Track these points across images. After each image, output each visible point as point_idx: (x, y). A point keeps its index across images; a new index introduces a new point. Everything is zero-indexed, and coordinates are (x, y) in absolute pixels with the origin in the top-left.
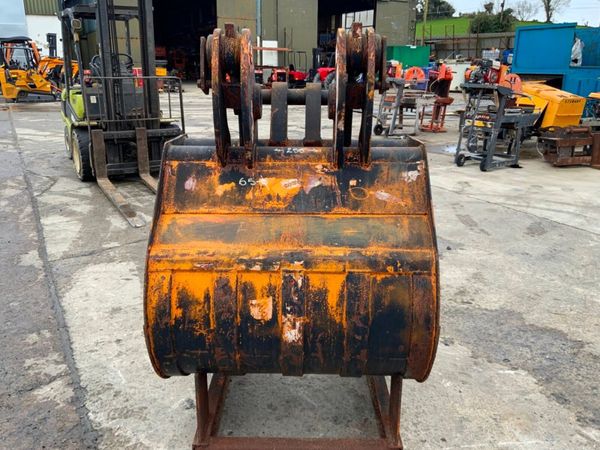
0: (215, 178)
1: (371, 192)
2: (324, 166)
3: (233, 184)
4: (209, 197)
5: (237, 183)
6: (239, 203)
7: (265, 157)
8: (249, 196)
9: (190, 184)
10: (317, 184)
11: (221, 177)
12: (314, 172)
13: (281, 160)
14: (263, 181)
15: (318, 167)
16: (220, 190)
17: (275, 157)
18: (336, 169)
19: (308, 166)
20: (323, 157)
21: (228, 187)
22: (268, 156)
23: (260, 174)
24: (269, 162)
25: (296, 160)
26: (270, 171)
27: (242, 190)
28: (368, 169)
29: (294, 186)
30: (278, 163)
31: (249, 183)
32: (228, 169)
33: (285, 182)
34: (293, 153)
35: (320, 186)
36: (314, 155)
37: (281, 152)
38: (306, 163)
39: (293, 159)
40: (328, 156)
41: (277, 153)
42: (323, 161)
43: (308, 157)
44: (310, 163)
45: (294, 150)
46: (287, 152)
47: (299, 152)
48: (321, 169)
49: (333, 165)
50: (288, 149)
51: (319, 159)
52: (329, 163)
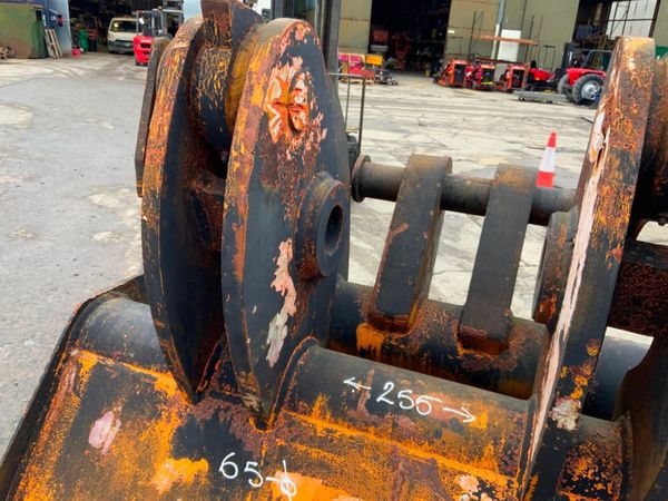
0: (165, 430)
3: (203, 465)
4: (134, 486)
5: (214, 465)
9: (104, 431)
11: (180, 433)
12: (446, 498)
13: (352, 423)
14: (284, 482)
15: (463, 481)
20: (489, 449)
22: (320, 401)
23: (282, 452)
26: (315, 453)
27: (221, 493)
30: (343, 430)
32: (204, 410)
34: (396, 410)
36: (458, 435)
37: (360, 394)
38: (429, 456)
39: (390, 430)
40: (505, 451)
41: (349, 393)
42: (484, 463)
43: (438, 434)
44: (441, 460)
45: (400, 396)
46: (378, 400)
47: (415, 408)
48: (474, 494)
49: (515, 492)
50: (386, 387)
51: (474, 455)
52: (502, 481)
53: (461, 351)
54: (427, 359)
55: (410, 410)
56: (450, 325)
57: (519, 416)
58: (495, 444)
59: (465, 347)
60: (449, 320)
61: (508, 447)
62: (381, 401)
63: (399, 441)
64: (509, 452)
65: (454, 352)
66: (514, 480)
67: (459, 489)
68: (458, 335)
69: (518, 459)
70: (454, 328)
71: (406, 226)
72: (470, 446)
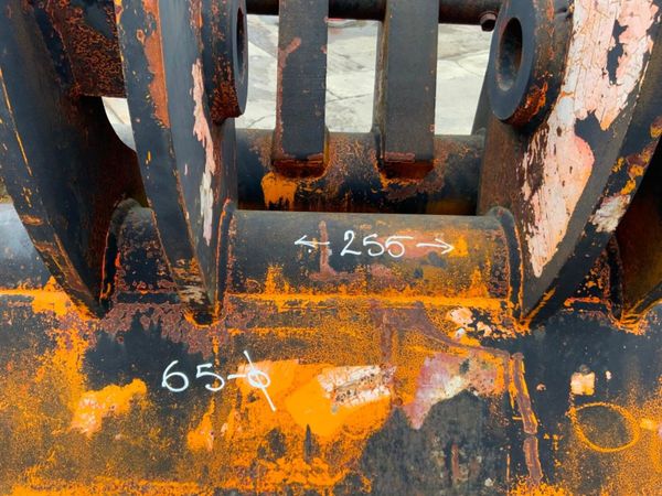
0: (69, 359)
1: (648, 424)
2: (478, 315)
3: (138, 386)
4: (47, 439)
5: (153, 382)
6: (162, 468)
7: (261, 274)
8: (201, 437)
10: (453, 386)
11: (92, 357)
12: (440, 338)
13: (318, 287)
14: (253, 375)
15: (455, 316)
16: (91, 409)
17: (299, 272)
18: (524, 329)
19: (420, 316)
20: (476, 275)
21: (120, 397)
22: (273, 273)
23: (240, 342)
24: (275, 296)
25: (377, 287)
26: (281, 333)
27: (174, 412)
28: (637, 329)
29: (369, 396)
30: (308, 298)
31: (198, 384)
32: (118, 321)
33: (332, 378)
34: (367, 260)
35: (466, 395)
36: (440, 269)
37: (318, 253)
38: (413, 300)
39: (364, 284)
40: (492, 273)
41: (306, 255)
42: (473, 291)
43: (419, 274)
44: (427, 301)
45: (365, 243)
46: (342, 254)
47: (386, 252)
48: (469, 325)
49: (511, 312)
50: (346, 238)
51: (461, 285)
52: (495, 304)
53: (385, 182)
54: (349, 199)
55: (382, 256)
56: (367, 157)
57: (496, 233)
58: (481, 269)
59: (389, 177)
60: (365, 151)
61: (495, 268)
62: (346, 254)
63: (376, 293)
64: (497, 273)
65: (378, 184)
66: (507, 300)
67: (452, 326)
68: (379, 165)
69: (508, 278)
70: (373, 158)
71: (298, 42)
72: (455, 278)
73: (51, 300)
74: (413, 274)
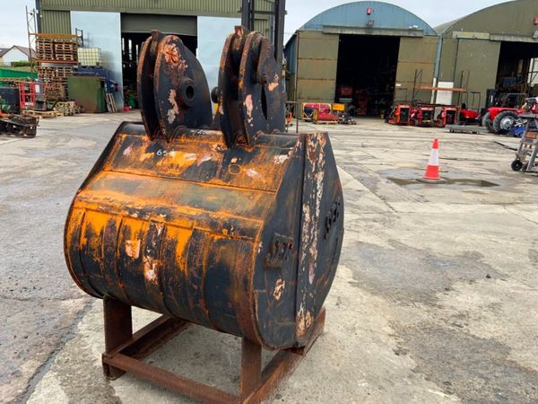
0: (144, 148)
1: (244, 170)
2: (219, 145)
3: (153, 153)
4: (135, 161)
5: (156, 153)
6: (151, 168)
7: (181, 135)
8: (159, 164)
9: (127, 151)
10: (208, 158)
11: (148, 148)
12: (209, 149)
13: (191, 138)
14: (173, 153)
15: (214, 146)
16: (144, 156)
17: (188, 136)
18: (226, 149)
19: (207, 144)
20: (221, 138)
21: (149, 155)
22: (184, 135)
23: (173, 148)
24: (182, 140)
25: (201, 139)
26: (181, 146)
27: (157, 158)
28: (250, 151)
29: (191, 159)
30: (188, 140)
31: (163, 154)
32: (154, 143)
33: (187, 155)
34: (202, 134)
35: (210, 160)
36: (215, 137)
38: (207, 142)
39: (199, 138)
42: (220, 141)
43: (211, 138)
44: (210, 142)
45: (203, 132)
48: (216, 148)
49: (225, 146)
50: (200, 132)
52: (223, 144)
55: (205, 134)
73: (145, 138)
74: (209, 137)
